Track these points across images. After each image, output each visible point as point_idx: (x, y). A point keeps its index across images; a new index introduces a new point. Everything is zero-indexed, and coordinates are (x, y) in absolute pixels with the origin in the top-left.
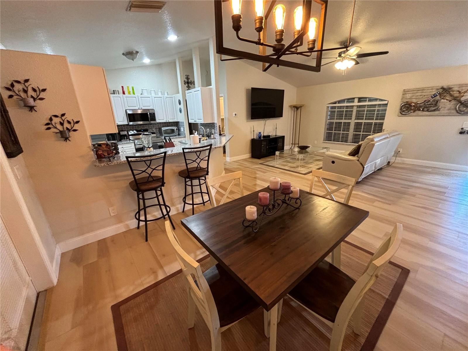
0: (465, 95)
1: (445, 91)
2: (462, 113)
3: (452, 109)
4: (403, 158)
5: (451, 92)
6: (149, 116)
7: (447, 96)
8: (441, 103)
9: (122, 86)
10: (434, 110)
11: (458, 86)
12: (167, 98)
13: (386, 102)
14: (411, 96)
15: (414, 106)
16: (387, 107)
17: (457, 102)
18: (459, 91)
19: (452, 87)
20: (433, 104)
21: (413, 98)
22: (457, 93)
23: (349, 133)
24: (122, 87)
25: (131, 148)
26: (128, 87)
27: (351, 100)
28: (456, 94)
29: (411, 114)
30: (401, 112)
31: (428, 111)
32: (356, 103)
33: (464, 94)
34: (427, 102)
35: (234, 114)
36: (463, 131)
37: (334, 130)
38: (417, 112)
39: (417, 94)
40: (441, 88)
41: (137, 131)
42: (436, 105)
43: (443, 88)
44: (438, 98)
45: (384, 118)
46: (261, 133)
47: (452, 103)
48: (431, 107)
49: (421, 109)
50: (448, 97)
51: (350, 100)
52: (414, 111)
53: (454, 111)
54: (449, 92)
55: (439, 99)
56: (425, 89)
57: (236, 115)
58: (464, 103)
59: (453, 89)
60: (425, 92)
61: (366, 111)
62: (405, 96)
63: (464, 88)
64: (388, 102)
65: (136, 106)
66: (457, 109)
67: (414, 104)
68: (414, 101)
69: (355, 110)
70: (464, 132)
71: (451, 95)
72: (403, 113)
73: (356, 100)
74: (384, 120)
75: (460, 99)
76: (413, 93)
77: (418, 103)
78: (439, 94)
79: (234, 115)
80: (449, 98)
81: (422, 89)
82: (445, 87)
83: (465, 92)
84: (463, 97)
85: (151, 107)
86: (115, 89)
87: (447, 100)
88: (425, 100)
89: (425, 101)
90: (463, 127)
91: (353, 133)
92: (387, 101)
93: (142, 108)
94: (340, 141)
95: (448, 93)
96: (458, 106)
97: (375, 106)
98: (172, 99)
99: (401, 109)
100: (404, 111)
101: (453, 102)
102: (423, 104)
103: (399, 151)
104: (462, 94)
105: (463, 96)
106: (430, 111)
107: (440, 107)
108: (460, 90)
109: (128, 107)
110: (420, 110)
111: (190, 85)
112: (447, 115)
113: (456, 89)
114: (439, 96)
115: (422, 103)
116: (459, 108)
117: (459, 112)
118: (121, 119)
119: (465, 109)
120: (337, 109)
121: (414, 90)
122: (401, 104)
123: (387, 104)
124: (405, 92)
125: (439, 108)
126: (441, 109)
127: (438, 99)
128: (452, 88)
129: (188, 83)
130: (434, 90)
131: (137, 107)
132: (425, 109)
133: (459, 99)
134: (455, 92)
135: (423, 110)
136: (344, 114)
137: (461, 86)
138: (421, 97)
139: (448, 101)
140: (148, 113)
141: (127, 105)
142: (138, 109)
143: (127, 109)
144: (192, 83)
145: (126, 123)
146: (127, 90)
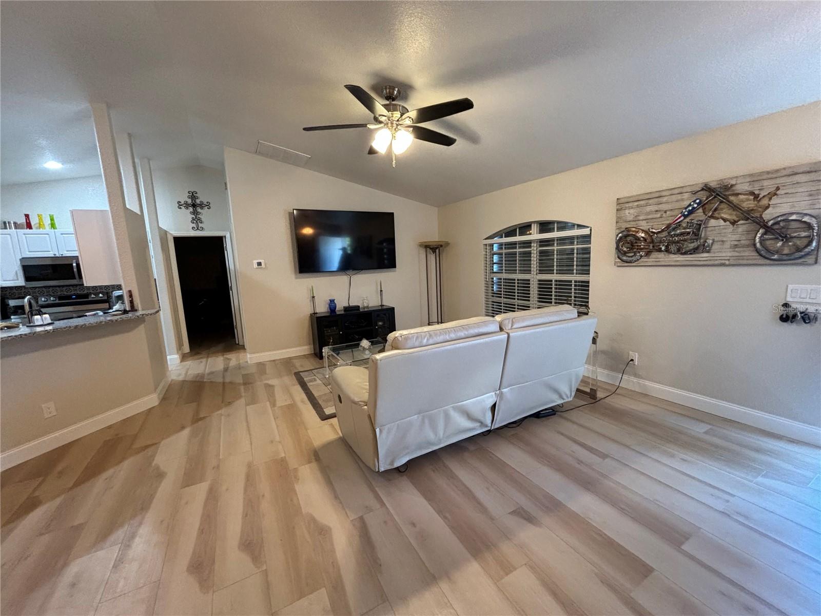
0: (772, 202)
1: (715, 197)
2: (776, 257)
3: (743, 246)
4: (642, 378)
5: (732, 198)
6: (75, 270)
7: (722, 209)
8: (709, 229)
10: (695, 251)
11: (748, 180)
13: (586, 232)
14: (636, 214)
15: (645, 240)
16: (590, 244)
17: (754, 227)
18: (752, 193)
19: (733, 182)
20: (689, 233)
21: (641, 218)
22: (748, 200)
27: (525, 228)
28: (748, 203)
29: (642, 260)
30: (621, 257)
31: (679, 251)
32: (535, 235)
33: (770, 199)
34: (674, 229)
35: (255, 262)
36: (791, 312)
37: (502, 296)
38: (655, 255)
39: (648, 209)
40: (703, 189)
42: (697, 234)
43: (707, 188)
44: (699, 215)
45: (589, 270)
46: (334, 300)
47: (740, 230)
48: (685, 240)
49: (663, 248)
50: (725, 213)
52: (648, 254)
53: (749, 253)
54: (726, 197)
55: (703, 217)
56: (664, 194)
57: (259, 264)
58: (776, 227)
59: (734, 188)
60: (667, 203)
61: (555, 252)
62: (622, 213)
63: (766, 183)
64: (591, 230)
65: (50, 251)
66: (758, 245)
67: (643, 235)
68: (644, 225)
69: (535, 250)
70: (795, 316)
71: (735, 207)
72: (624, 258)
73: (535, 228)
74: (589, 274)
75: (761, 215)
76: (638, 206)
77: (652, 232)
78: (698, 204)
79: (255, 266)
80: (731, 215)
81: (657, 195)
82: (713, 185)
83: (772, 195)
84: (770, 209)
87: (725, 220)
88: (668, 222)
89: (668, 226)
90: (789, 299)
92: (588, 227)
93: (62, 255)
95: (721, 202)
96: (759, 235)
97: (571, 240)
99: (617, 248)
100: (625, 253)
101: (743, 227)
102: (665, 234)
103: (632, 360)
104: (765, 202)
105: (768, 207)
106: (685, 253)
107: (710, 242)
108: (756, 189)
110: (660, 250)
111: (199, 210)
112: (732, 262)
113: (743, 187)
114: (701, 210)
115: (663, 231)
116: (762, 241)
117: (766, 256)
118: (12, 275)
119: (780, 244)
120: (520, 248)
121: (641, 198)
122: (617, 235)
123: (589, 236)
124: (621, 205)
125: (706, 244)
126: (714, 247)
127: (701, 219)
128: (732, 186)
129: (194, 206)
130: (686, 196)
132: (673, 248)
133: (757, 215)
134: (741, 197)
135: (667, 251)
136: (517, 261)
137: (755, 178)
138: (659, 215)
139: (728, 223)
140: (75, 265)
141: (27, 249)
142: (54, 256)
143: (25, 256)
144: (203, 205)
145: (21, 282)
146: (38, 222)
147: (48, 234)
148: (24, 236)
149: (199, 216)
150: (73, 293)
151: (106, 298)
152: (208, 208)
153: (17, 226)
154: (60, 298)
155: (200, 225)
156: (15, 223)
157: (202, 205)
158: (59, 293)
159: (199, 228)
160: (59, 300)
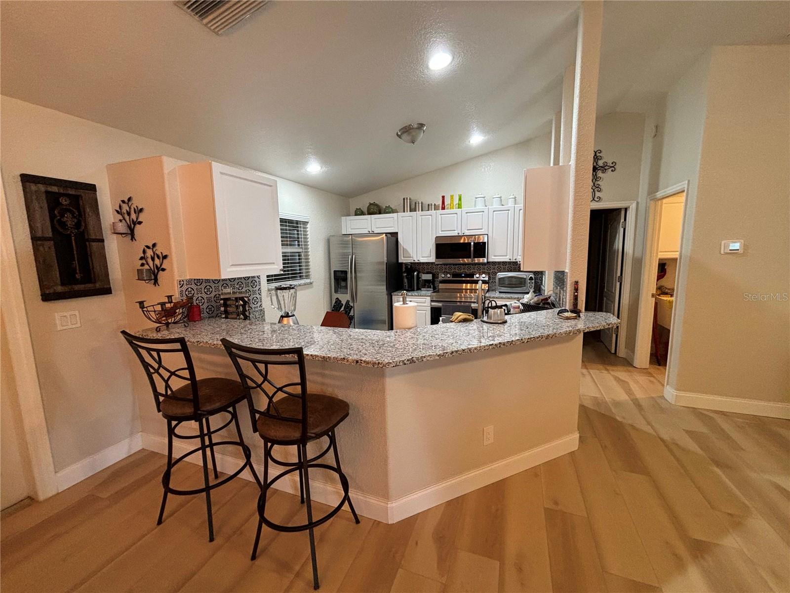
6: (472, 249)
12: (495, 212)
24: (443, 197)
25: (424, 304)
26: (452, 197)
65: (455, 230)
85: (483, 230)
93: (464, 233)
111: (600, 174)
118: (427, 253)
129: (595, 169)
131: (455, 232)
140: (472, 244)
141: (440, 229)
142: (457, 235)
143: (437, 235)
144: (606, 168)
145: (432, 259)
146: (450, 203)
147: (456, 214)
148: (440, 216)
149: (598, 183)
150: (462, 271)
151: (487, 279)
152: (612, 170)
153: (436, 208)
154: (454, 275)
155: (597, 194)
156: (435, 205)
157: (604, 169)
158: (453, 271)
159: (596, 199)
160: (453, 277)
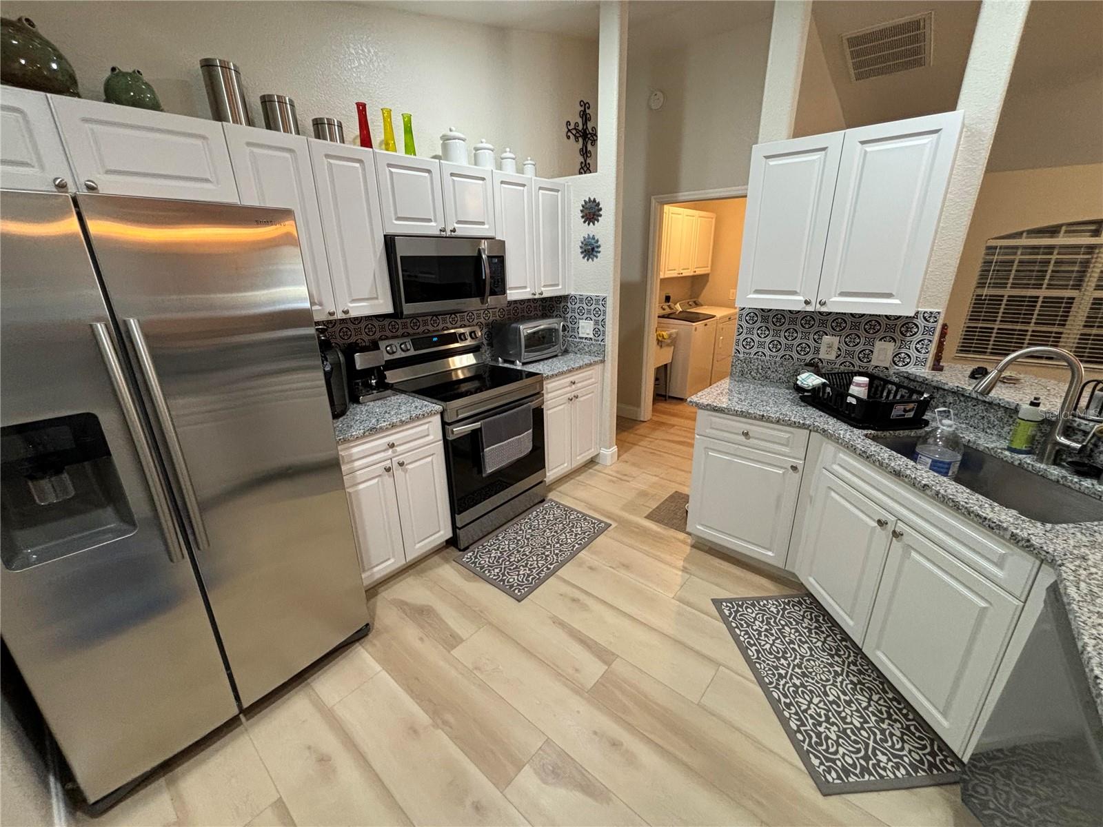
6: (484, 271)
9: (358, 105)
12: (540, 192)
23: (1065, 331)
24: (360, 109)
25: (427, 440)
26: (387, 114)
27: (1087, 226)
37: (1001, 321)
41: (417, 345)
51: (1075, 228)
65: (429, 220)
85: (486, 226)
86: (324, 115)
91: (1079, 332)
93: (454, 231)
94: (989, 351)
98: (557, 196)
109: (398, 219)
120: (1023, 254)
131: (433, 224)
136: (1050, 271)
141: (392, 213)
142: (440, 233)
143: (389, 232)
145: (383, 304)
157: (593, 138)
